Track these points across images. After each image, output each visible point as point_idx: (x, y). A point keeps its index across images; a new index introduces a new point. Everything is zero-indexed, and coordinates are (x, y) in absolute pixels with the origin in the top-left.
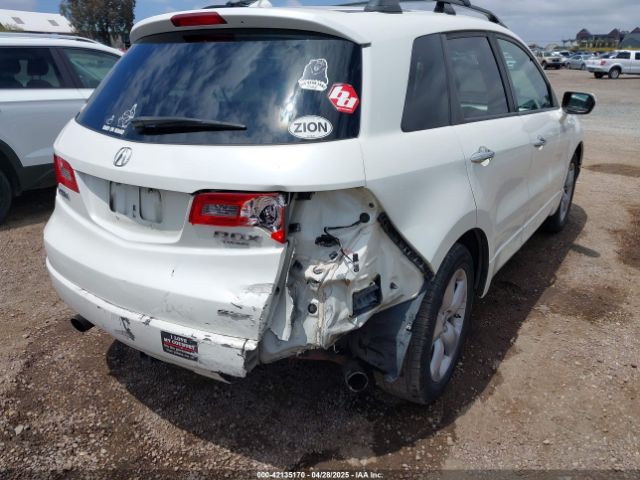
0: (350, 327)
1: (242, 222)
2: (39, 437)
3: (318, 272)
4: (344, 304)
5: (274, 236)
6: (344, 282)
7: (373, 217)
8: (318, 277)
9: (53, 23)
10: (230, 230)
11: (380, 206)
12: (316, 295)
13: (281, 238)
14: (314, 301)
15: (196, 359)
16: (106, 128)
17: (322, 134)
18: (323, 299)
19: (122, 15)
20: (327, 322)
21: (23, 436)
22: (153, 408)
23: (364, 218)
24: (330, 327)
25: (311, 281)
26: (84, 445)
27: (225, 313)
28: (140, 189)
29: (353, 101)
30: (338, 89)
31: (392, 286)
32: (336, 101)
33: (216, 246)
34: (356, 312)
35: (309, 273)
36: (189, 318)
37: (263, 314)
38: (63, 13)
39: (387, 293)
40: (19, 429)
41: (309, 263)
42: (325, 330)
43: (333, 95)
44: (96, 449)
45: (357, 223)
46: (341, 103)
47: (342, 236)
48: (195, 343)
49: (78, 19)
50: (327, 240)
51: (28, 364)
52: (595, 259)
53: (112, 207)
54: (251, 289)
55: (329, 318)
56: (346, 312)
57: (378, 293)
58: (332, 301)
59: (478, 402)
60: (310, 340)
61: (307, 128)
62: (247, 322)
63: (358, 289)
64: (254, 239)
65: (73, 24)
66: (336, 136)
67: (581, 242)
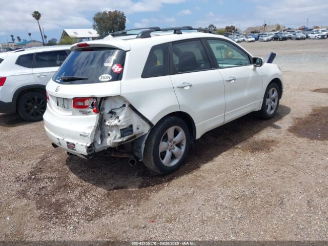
0: (120, 140)
1: (87, 107)
2: (39, 179)
3: (109, 123)
4: (118, 133)
5: (94, 111)
6: (116, 126)
7: (127, 105)
8: (109, 124)
9: (90, 33)
10: (83, 110)
11: (128, 102)
12: (110, 130)
13: (96, 112)
14: (110, 132)
15: (75, 150)
16: (57, 80)
17: (109, 79)
18: (112, 132)
19: (120, 27)
20: (113, 139)
21: (34, 179)
22: (74, 173)
23: (124, 106)
24: (113, 140)
25: (107, 125)
26: (50, 182)
27: (81, 135)
28: (63, 98)
29: (120, 69)
30: (116, 65)
31: (138, 128)
32: (114, 69)
33: (81, 115)
34: (122, 136)
35: (107, 123)
36: (73, 138)
37: (91, 135)
38: (94, 28)
39: (135, 131)
40: (33, 177)
41: (107, 120)
42: (112, 141)
43: (113, 68)
44: (53, 183)
45: (121, 107)
46: (116, 70)
47: (117, 111)
48: (74, 145)
49: (100, 30)
50: (112, 112)
51: (42, 160)
52: (277, 130)
53: (58, 105)
54: (89, 128)
55: (113, 138)
56: (119, 135)
57: (132, 131)
58: (114, 132)
59: (185, 176)
60: (108, 145)
61: (104, 78)
62: (87, 138)
63: (122, 128)
64: (89, 112)
65: (99, 33)
66: (113, 80)
67: (277, 123)
